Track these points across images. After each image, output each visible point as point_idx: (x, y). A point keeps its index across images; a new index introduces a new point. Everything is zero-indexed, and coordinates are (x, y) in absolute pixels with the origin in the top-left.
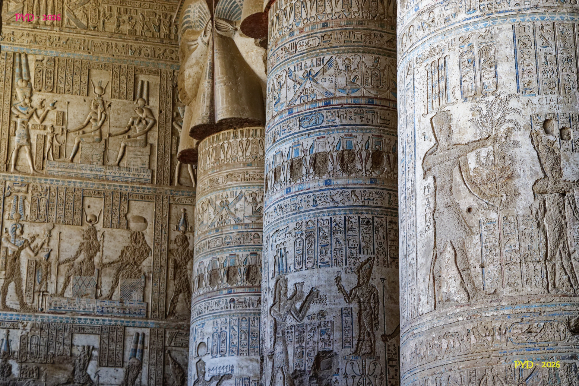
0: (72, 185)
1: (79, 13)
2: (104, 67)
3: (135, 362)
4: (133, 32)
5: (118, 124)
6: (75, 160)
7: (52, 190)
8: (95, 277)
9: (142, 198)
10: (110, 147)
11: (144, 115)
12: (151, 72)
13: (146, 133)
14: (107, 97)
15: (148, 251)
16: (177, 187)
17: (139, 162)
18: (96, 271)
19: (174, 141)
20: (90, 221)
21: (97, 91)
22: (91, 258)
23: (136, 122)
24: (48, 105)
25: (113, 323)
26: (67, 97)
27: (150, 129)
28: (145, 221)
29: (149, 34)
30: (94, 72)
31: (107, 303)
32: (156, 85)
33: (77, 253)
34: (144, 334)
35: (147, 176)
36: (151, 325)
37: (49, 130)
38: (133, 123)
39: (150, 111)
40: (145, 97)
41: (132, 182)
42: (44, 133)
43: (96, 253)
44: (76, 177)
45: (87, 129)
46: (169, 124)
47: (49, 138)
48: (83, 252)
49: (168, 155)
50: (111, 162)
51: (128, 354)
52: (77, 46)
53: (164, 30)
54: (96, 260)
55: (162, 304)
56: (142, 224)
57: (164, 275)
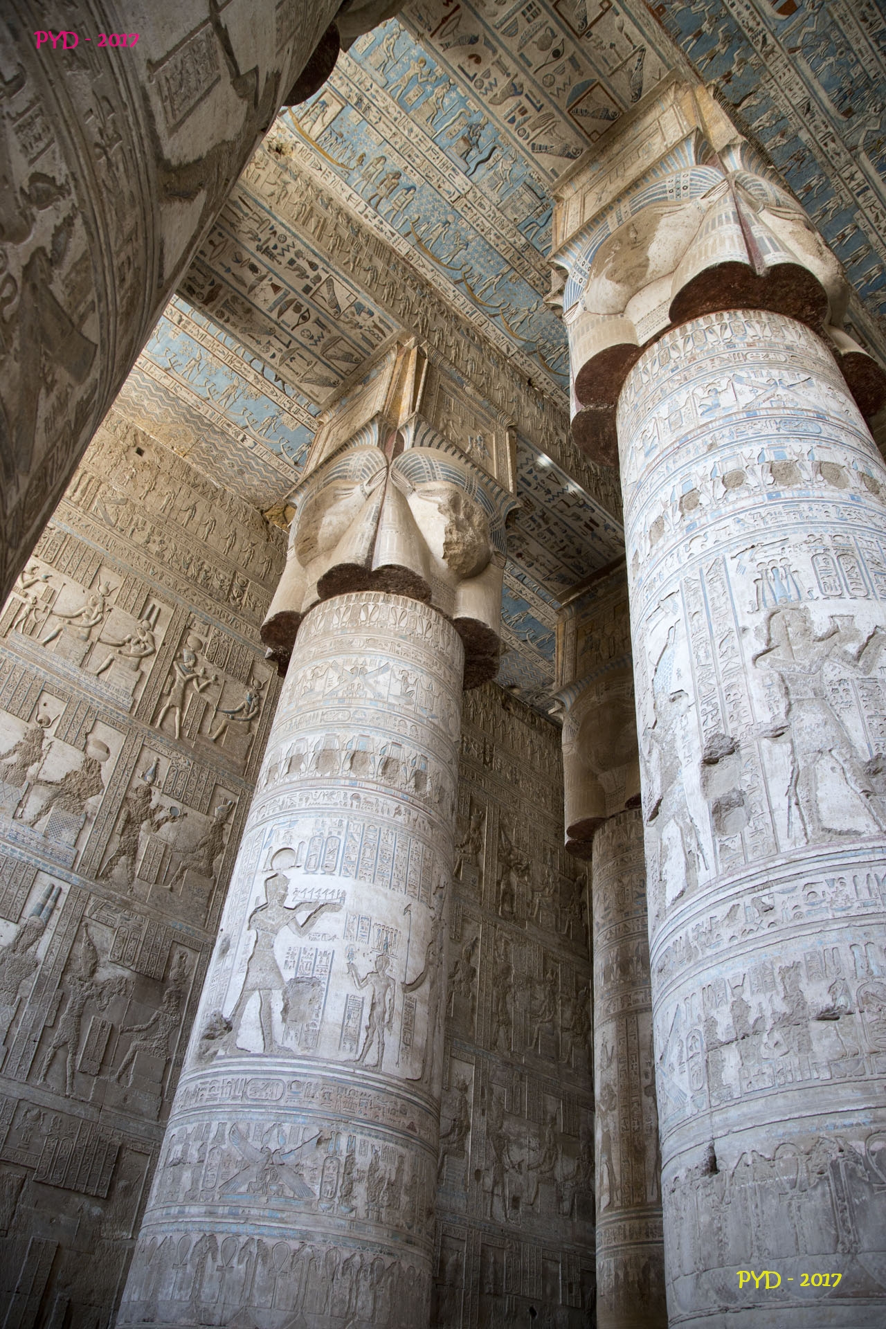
0: (34, 671)
1: (111, 510)
2: (118, 570)
3: (37, 921)
4: (160, 555)
5: (112, 633)
6: (49, 645)
7: (7, 664)
8: (22, 791)
9: (113, 724)
10: (95, 651)
11: (144, 639)
12: (166, 601)
13: (142, 657)
14: (110, 601)
15: (99, 788)
16: (157, 730)
17: (123, 684)
18: (25, 784)
19: (169, 680)
20: (41, 722)
21: (102, 589)
22: (25, 765)
23: (134, 641)
24: (40, 575)
25: (25, 859)
26: (65, 578)
27: (147, 656)
28: (108, 751)
29: (176, 566)
30: (104, 569)
31: (27, 829)
32: (167, 616)
33: (9, 752)
34: (61, 890)
35: (127, 702)
36: (74, 881)
37: (30, 600)
38: (129, 641)
39: (153, 639)
40: (152, 620)
41: (107, 701)
42: (24, 600)
43: (33, 762)
44: (43, 665)
45: (75, 621)
46: (169, 661)
47: (27, 608)
48: (17, 754)
49: (158, 692)
50: (90, 669)
51: (31, 907)
52: (97, 536)
53: (193, 570)
54: (32, 770)
55: (97, 860)
56: (103, 753)
57: (110, 824)
